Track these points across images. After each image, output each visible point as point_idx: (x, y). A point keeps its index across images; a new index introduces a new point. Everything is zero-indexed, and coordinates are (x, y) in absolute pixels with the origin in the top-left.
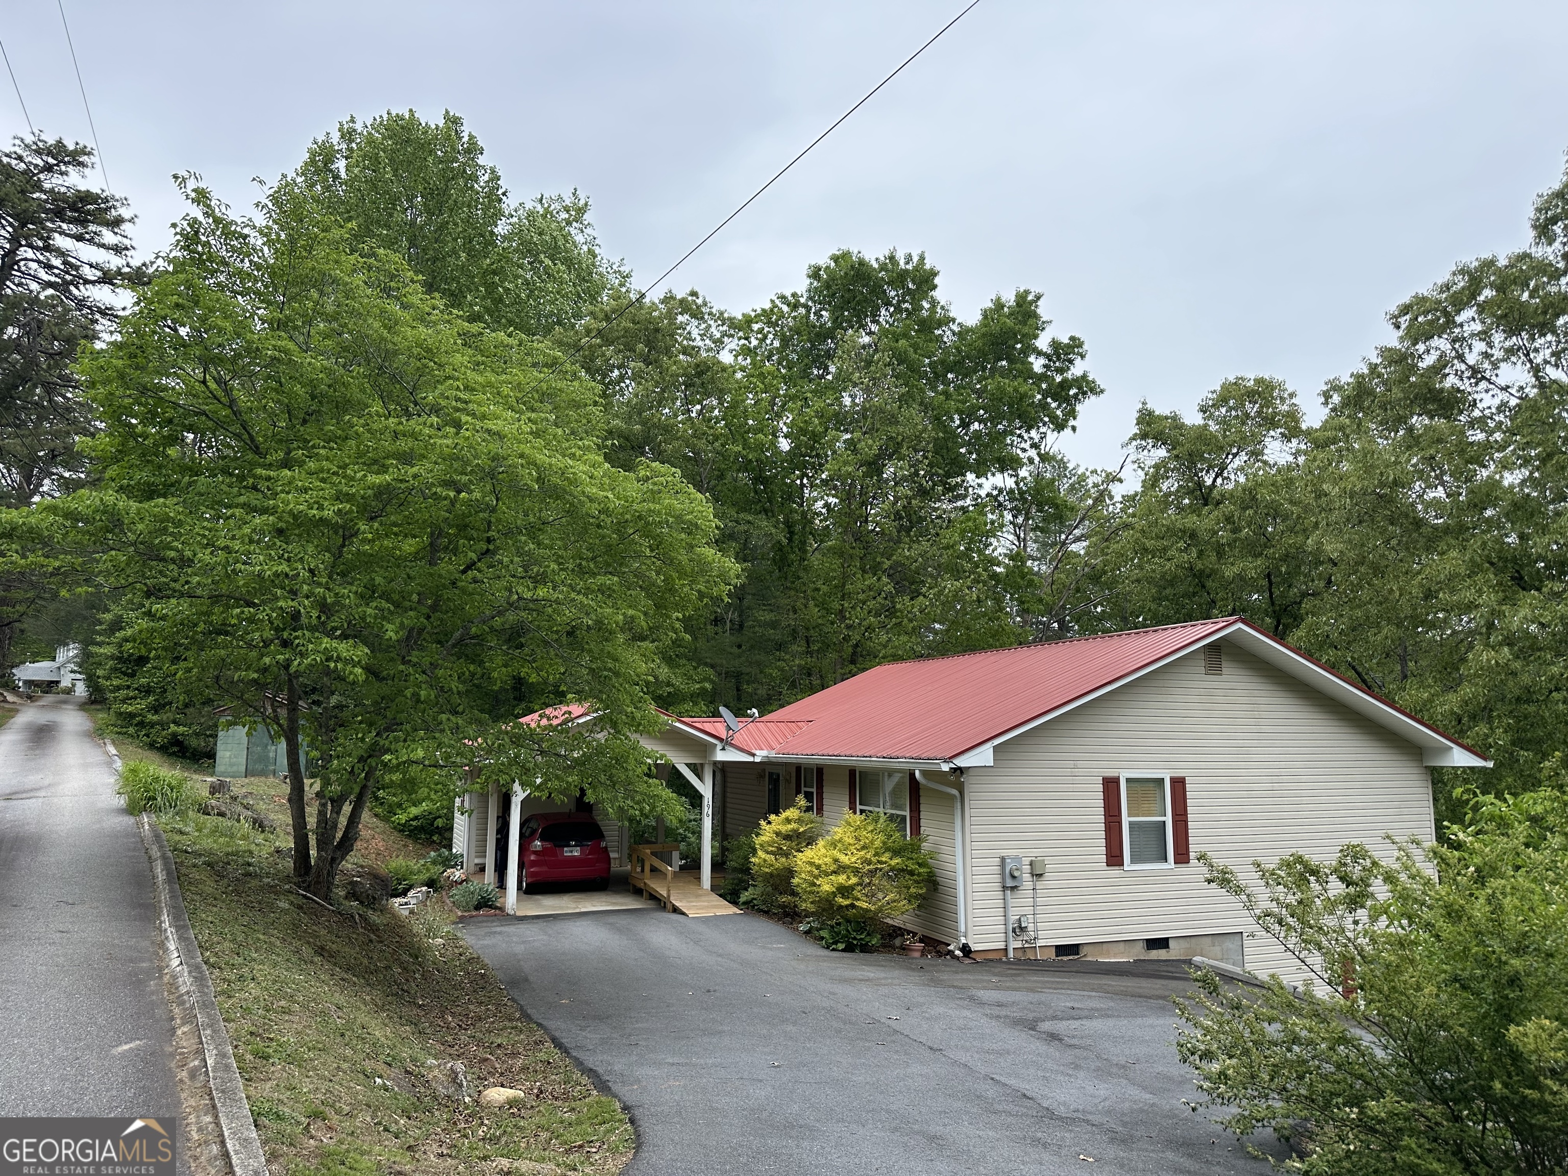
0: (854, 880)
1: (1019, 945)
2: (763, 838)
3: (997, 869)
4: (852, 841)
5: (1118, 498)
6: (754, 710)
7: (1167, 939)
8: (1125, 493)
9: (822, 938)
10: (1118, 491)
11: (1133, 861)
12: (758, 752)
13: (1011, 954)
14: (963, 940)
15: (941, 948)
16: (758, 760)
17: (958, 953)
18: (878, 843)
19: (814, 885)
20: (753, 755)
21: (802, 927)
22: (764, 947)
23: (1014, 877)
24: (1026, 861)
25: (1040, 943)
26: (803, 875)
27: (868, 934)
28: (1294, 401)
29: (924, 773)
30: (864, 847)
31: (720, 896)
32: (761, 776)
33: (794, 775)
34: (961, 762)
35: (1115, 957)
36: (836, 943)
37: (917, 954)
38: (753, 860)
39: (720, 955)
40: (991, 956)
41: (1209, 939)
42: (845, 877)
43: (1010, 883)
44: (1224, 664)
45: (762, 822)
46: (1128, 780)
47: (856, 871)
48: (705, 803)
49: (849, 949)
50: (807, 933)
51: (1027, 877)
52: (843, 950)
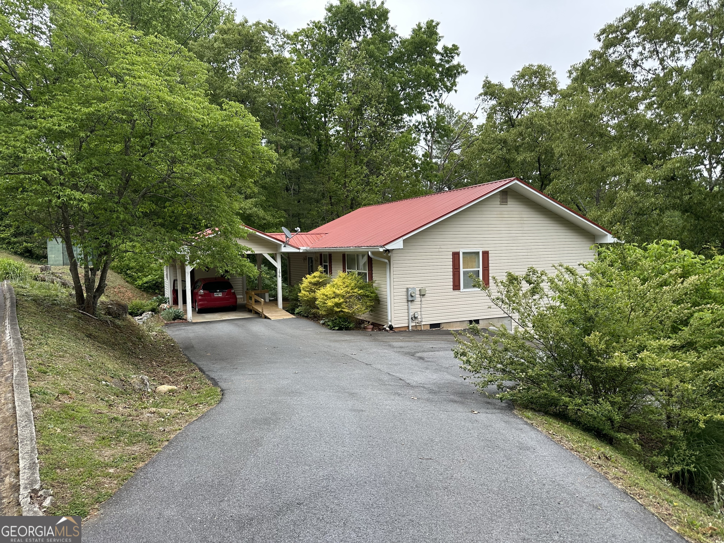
0: (342, 300)
1: (414, 324)
2: (303, 285)
3: (405, 293)
4: (341, 284)
5: (475, 127)
6: (298, 228)
7: (478, 320)
8: (478, 124)
9: (329, 325)
10: (475, 123)
11: (464, 288)
12: (301, 248)
13: (410, 328)
14: (390, 323)
15: (381, 327)
16: (301, 251)
17: (387, 329)
18: (353, 284)
19: (325, 303)
20: (299, 249)
21: (322, 322)
22: (303, 330)
23: (412, 296)
24: (418, 289)
25: (423, 323)
26: (320, 300)
27: (349, 323)
28: (554, 76)
29: (372, 253)
30: (347, 287)
31: (287, 311)
32: (305, 259)
33: (319, 258)
34: (389, 247)
35: (455, 328)
36: (334, 327)
37: (370, 330)
38: (299, 294)
39: (283, 334)
40: (402, 329)
41: (497, 320)
42: (338, 299)
43: (410, 299)
44: (509, 200)
45: (303, 279)
46: (464, 253)
47: (343, 297)
48: (278, 271)
49: (340, 329)
50: (323, 324)
51: (418, 296)
52: (337, 330)
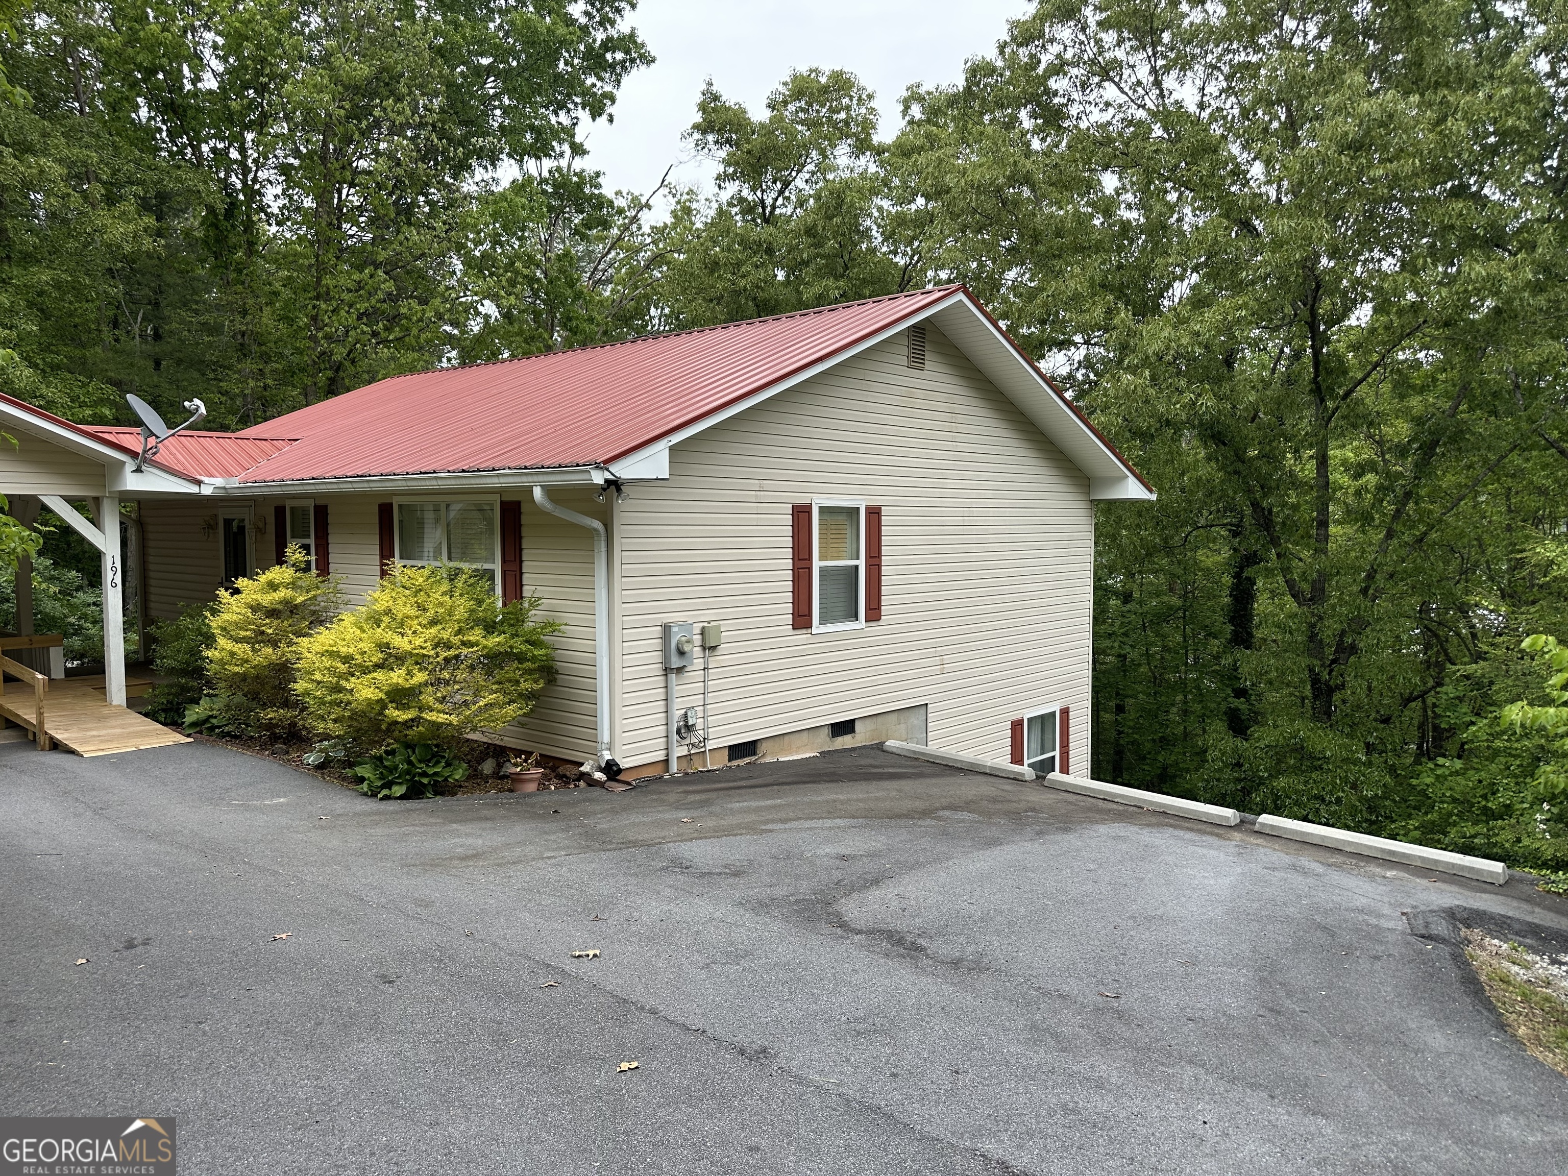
1: (683, 751)
2: (225, 616)
3: (657, 643)
6: (197, 401)
7: (853, 721)
9: (362, 780)
11: (822, 621)
12: (206, 480)
13: (674, 767)
14: (607, 756)
15: (571, 771)
16: (207, 491)
17: (599, 775)
18: (461, 612)
19: (338, 689)
20: (199, 483)
21: (311, 758)
23: (681, 653)
24: (697, 628)
25: (711, 745)
26: (318, 676)
27: (448, 765)
29: (548, 491)
31: (146, 715)
32: (211, 526)
33: (271, 520)
34: (624, 470)
35: (797, 753)
36: (389, 785)
37: (532, 787)
38: (209, 653)
40: (648, 774)
41: (894, 717)
43: (676, 662)
44: (927, 354)
45: (223, 593)
46: (822, 509)
47: (420, 661)
48: (108, 563)
49: (415, 792)
50: (320, 767)
51: (697, 651)
52: (402, 798)
